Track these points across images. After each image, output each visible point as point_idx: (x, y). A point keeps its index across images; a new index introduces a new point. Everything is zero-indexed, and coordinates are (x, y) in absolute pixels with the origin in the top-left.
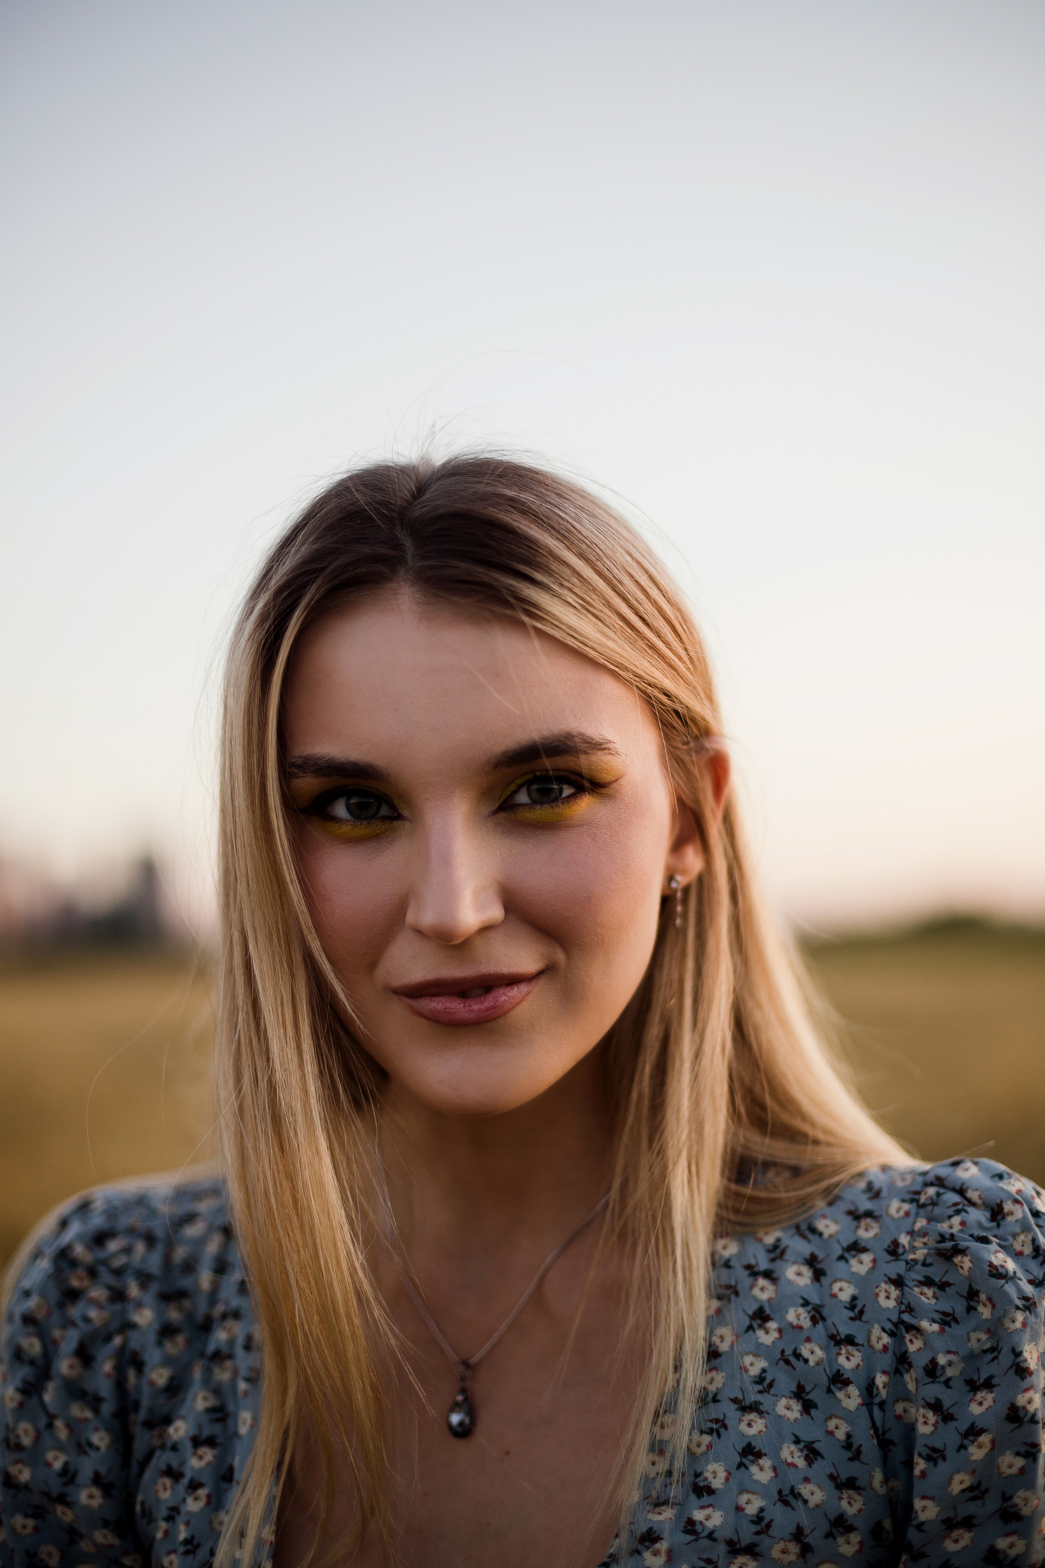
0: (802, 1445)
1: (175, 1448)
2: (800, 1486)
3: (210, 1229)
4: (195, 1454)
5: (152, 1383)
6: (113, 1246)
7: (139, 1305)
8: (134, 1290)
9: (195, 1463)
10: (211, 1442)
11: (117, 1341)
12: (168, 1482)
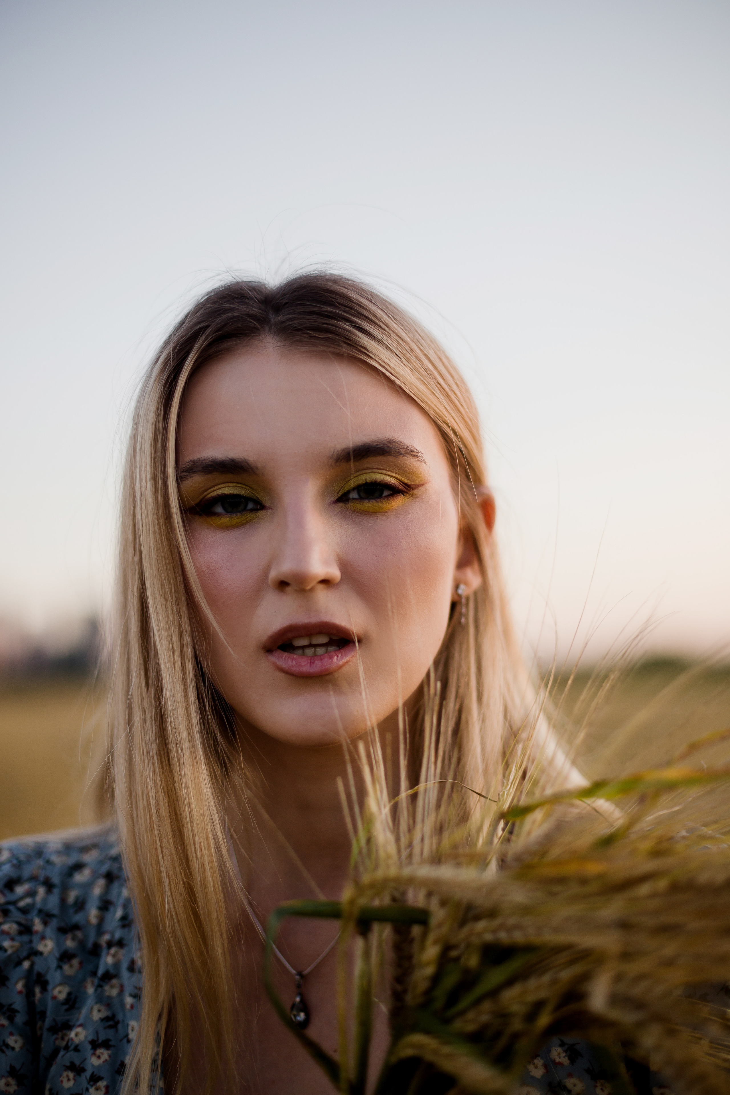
0: (566, 1047)
1: (77, 1049)
2: (565, 1080)
3: (95, 875)
4: (94, 1054)
5: (54, 998)
6: (20, 890)
7: (43, 938)
8: (38, 925)
9: (94, 1061)
10: (106, 1044)
11: (26, 964)
12: (71, 1075)
